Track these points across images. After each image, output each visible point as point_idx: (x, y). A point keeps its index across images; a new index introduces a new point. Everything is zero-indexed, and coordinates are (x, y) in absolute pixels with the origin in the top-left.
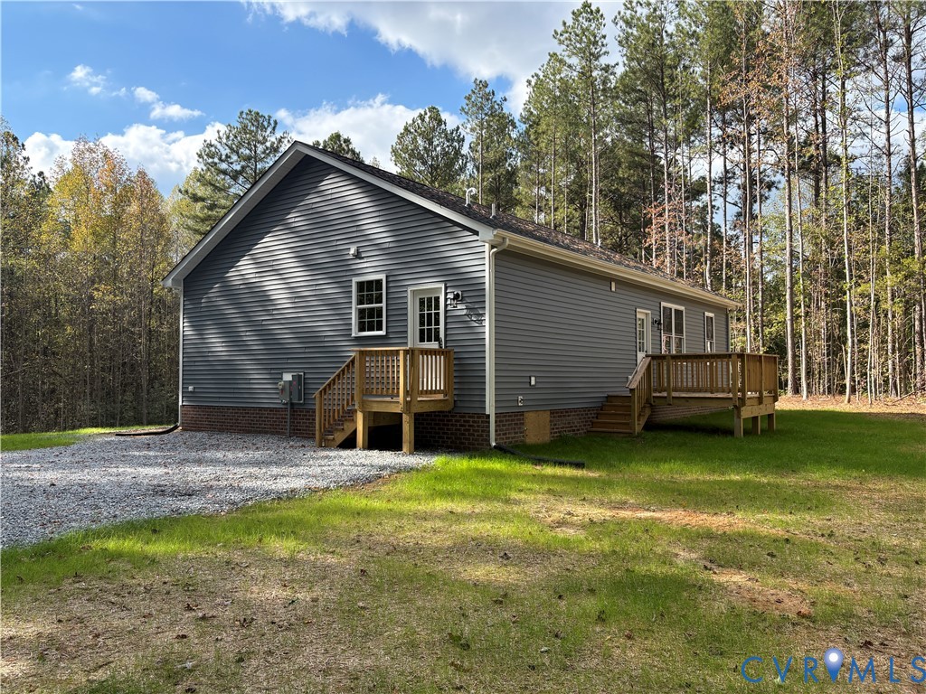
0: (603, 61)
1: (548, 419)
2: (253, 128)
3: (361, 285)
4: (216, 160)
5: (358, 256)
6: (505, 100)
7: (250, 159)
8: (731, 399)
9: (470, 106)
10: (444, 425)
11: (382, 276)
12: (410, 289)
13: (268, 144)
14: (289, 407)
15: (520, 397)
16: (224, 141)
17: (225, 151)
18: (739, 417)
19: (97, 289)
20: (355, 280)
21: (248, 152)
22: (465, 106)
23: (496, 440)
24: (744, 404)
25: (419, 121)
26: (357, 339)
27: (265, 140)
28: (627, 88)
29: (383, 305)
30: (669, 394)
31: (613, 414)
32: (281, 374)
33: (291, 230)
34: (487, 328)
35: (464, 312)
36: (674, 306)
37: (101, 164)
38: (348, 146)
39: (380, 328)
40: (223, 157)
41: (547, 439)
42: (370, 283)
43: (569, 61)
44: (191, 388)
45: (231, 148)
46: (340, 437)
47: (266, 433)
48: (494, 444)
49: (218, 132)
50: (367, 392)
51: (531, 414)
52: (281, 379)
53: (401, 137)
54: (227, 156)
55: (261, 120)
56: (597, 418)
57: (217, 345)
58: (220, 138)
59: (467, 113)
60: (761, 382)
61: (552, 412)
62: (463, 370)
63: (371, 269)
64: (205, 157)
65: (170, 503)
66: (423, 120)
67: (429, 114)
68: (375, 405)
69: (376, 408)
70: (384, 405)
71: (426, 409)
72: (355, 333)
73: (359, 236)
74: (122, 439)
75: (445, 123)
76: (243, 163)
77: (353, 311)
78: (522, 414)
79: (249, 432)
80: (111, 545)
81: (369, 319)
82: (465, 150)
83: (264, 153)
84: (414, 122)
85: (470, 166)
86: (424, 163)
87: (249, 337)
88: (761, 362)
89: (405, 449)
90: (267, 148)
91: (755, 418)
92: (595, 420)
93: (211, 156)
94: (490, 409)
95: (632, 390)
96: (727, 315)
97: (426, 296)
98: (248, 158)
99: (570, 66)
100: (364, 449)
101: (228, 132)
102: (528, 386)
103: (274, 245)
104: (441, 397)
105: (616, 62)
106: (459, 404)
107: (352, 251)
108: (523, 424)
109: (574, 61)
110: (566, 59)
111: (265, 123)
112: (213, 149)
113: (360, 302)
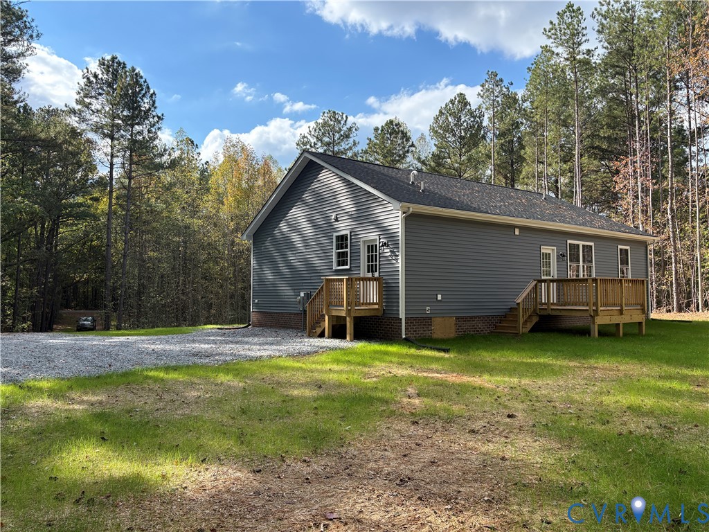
0: (584, 47)
1: (454, 322)
2: (332, 123)
3: (338, 237)
4: (308, 147)
5: (336, 220)
6: (512, 84)
7: (329, 145)
8: (587, 310)
9: (485, 91)
10: (379, 324)
11: (348, 232)
12: (362, 240)
13: (342, 133)
14: (303, 312)
15: (427, 308)
16: (313, 133)
17: (313, 140)
18: (594, 324)
19: (237, 237)
20: (335, 234)
21: (328, 139)
22: (480, 92)
23: (406, 334)
24: (597, 315)
25: (451, 105)
26: (336, 271)
27: (340, 130)
28: (607, 65)
29: (348, 250)
30: (548, 307)
31: (512, 320)
32: (299, 292)
33: (305, 203)
34: (400, 264)
35: (389, 254)
36: (581, 243)
37: (240, 154)
38: (398, 128)
39: (347, 265)
40: (313, 145)
41: (453, 335)
42: (342, 236)
43: (556, 50)
44: (256, 301)
45: (317, 138)
46: (319, 331)
47: (292, 328)
48: (404, 337)
49: (309, 127)
50: (329, 304)
51: (438, 319)
52: (299, 295)
53: (436, 119)
54: (315, 144)
55: (337, 116)
56: (500, 323)
57: (268, 274)
58: (310, 132)
59: (482, 97)
60: (622, 299)
61: (457, 318)
62: (388, 291)
63: (344, 227)
64: (302, 145)
65: (195, 359)
66: (453, 104)
67: (458, 99)
68: (333, 311)
69: (334, 313)
70: (338, 311)
71: (362, 314)
72: (335, 267)
73: (337, 207)
74: (220, 331)
75: (470, 105)
76: (325, 148)
77: (334, 254)
78: (430, 318)
79: (284, 328)
80: (152, 374)
81: (342, 258)
82: (486, 123)
83: (339, 139)
84: (446, 106)
85: (490, 135)
86: (454, 135)
87: (285, 270)
88: (621, 284)
89: (348, 338)
90: (342, 136)
91: (618, 325)
92: (499, 324)
93: (305, 144)
94: (402, 315)
95: (518, 304)
96: (646, 247)
97: (370, 244)
98: (328, 144)
99: (558, 54)
100: (329, 338)
101: (315, 127)
102: (435, 300)
103: (297, 213)
104: (376, 307)
105: (595, 47)
106: (386, 312)
107: (333, 217)
108: (431, 325)
109: (560, 50)
110: (554, 49)
111: (340, 118)
112: (306, 139)
113: (338, 248)
